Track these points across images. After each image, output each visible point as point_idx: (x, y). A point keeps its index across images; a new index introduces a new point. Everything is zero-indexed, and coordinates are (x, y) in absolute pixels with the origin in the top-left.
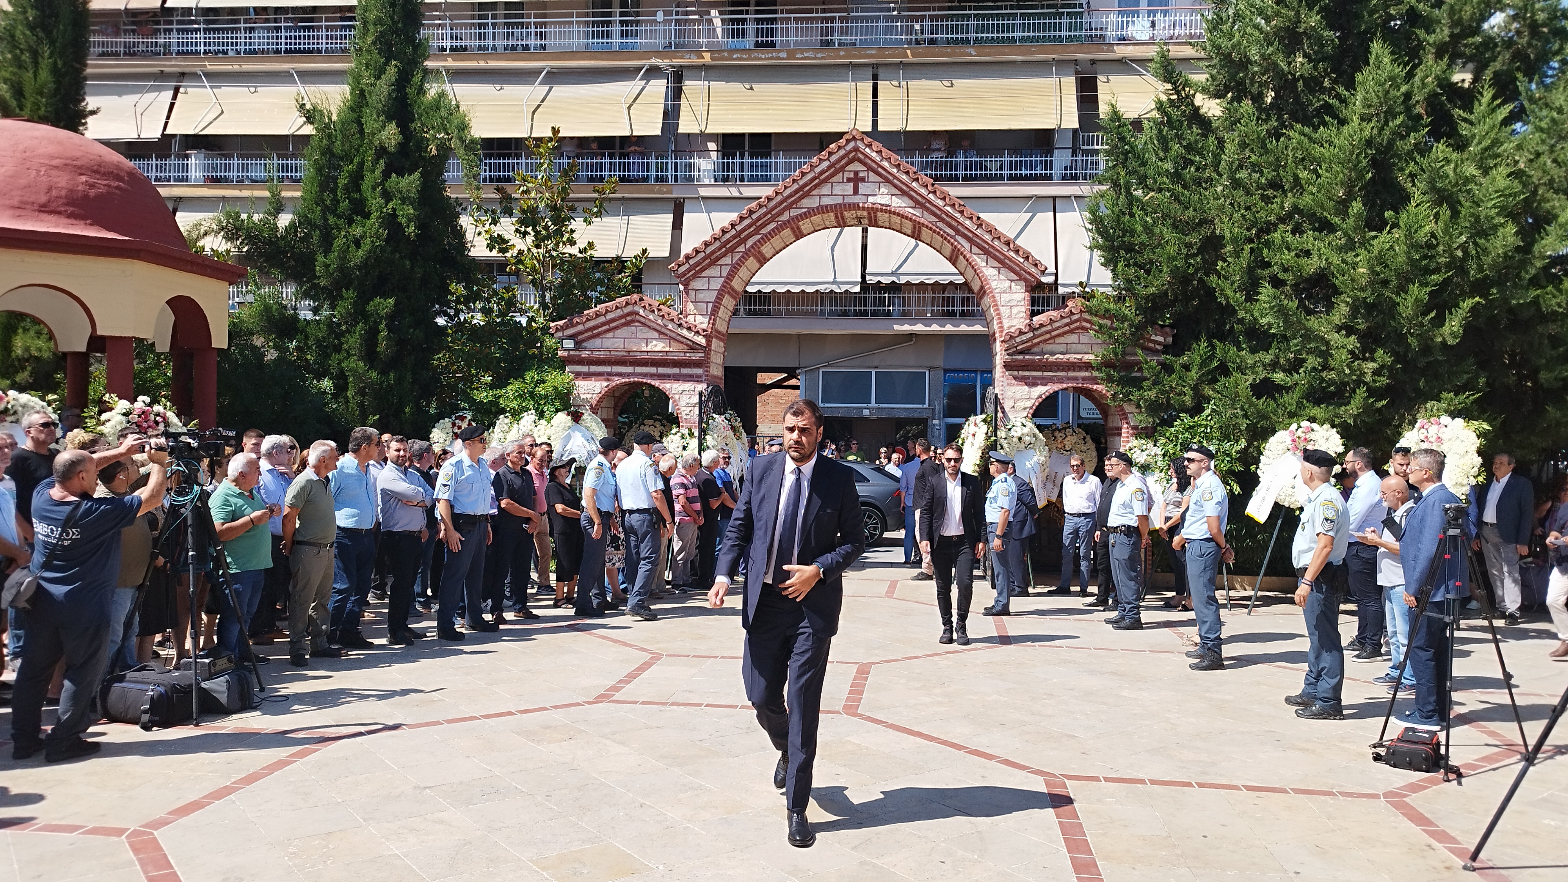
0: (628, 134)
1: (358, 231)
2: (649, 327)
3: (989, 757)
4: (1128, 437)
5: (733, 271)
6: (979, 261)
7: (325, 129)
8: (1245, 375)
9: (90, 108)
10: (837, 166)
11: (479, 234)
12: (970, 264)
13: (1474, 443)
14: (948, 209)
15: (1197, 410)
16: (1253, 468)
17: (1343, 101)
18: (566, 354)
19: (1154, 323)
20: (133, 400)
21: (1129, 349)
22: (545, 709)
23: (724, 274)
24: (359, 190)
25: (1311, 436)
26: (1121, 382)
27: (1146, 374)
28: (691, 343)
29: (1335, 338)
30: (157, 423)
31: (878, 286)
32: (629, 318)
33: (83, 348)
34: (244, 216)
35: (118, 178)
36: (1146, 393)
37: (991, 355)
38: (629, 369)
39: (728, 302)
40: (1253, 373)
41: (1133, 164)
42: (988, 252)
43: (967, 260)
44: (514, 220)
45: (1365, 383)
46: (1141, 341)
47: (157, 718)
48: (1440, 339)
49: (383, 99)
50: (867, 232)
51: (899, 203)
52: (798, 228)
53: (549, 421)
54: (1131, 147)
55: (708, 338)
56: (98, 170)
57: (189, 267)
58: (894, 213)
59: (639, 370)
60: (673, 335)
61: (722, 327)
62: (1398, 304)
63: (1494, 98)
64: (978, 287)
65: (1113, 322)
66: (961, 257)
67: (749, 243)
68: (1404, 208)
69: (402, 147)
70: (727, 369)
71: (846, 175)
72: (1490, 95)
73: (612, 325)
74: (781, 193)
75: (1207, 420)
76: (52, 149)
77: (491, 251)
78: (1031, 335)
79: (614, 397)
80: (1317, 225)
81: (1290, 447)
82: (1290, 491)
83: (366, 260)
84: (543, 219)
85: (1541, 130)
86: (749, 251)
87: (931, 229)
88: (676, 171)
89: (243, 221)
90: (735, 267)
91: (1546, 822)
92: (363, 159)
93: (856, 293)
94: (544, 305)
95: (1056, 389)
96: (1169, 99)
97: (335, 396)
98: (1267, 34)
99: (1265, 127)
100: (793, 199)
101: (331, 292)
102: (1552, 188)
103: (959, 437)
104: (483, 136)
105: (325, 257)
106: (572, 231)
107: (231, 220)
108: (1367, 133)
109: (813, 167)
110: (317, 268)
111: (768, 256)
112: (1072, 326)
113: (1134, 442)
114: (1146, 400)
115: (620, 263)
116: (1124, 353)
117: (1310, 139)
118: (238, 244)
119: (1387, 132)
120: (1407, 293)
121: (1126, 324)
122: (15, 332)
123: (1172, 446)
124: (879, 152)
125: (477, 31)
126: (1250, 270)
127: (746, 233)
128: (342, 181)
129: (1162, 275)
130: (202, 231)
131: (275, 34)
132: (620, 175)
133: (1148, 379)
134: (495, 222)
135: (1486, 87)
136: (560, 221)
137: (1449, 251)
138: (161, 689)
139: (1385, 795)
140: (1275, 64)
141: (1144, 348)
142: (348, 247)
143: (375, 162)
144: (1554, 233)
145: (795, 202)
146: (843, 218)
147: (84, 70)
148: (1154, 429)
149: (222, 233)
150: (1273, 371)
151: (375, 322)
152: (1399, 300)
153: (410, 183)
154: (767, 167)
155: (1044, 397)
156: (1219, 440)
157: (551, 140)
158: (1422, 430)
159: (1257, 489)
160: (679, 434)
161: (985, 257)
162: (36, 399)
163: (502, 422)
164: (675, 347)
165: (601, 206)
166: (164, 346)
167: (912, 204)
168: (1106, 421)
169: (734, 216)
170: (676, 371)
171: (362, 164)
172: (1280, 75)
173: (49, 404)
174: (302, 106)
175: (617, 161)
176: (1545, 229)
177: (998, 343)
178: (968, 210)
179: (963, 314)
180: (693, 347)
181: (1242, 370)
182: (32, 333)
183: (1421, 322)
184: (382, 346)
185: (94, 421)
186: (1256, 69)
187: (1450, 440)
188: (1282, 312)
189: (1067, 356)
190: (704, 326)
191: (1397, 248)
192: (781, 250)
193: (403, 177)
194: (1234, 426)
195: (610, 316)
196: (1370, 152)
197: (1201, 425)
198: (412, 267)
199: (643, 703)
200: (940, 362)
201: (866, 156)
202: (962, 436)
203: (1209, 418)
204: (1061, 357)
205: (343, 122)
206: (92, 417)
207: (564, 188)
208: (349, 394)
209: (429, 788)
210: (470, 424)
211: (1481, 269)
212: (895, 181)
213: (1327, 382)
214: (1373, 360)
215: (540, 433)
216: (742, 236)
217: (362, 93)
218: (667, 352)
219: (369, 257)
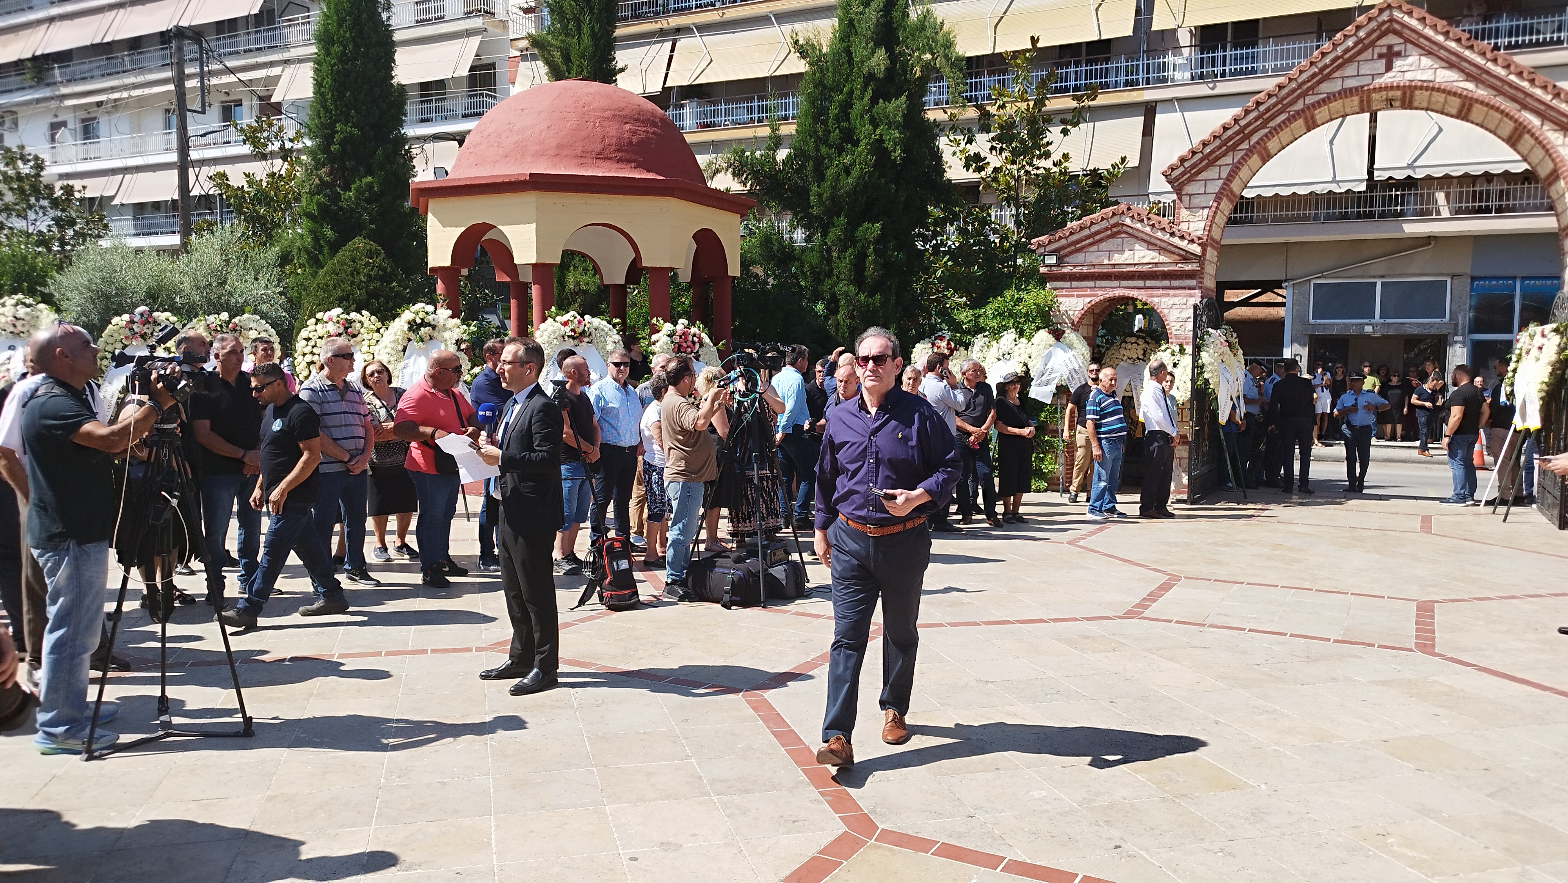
0: (1096, 38)
1: (848, 159)
2: (1137, 238)
5: (1234, 172)
7: (817, 62)
9: (619, 66)
10: (1366, 42)
11: (954, 153)
12: (1540, 143)
14: (1513, 78)
18: (1047, 270)
22: (1076, 620)
23: (1224, 175)
24: (848, 119)
28: (1184, 253)
30: (694, 343)
31: (1390, 183)
32: (1115, 230)
33: (622, 281)
34: (748, 153)
38: (1115, 283)
39: (1226, 207)
43: (1536, 139)
44: (992, 135)
47: (736, 598)
49: (871, 26)
51: (1446, 77)
52: (1313, 117)
53: (1029, 339)
55: (1203, 246)
56: (639, 118)
58: (1439, 90)
59: (1125, 283)
60: (1164, 245)
61: (1216, 234)
64: (1548, 171)
66: (1527, 136)
67: (1254, 139)
69: (889, 72)
71: (1377, 50)
73: (1097, 238)
74: (1295, 79)
76: (603, 103)
77: (968, 170)
79: (1094, 314)
83: (856, 186)
84: (1019, 133)
86: (1254, 147)
87: (1487, 105)
88: (1148, 73)
89: (747, 157)
90: (1237, 167)
92: (852, 88)
93: (1360, 192)
94: (1018, 223)
97: (827, 319)
100: (1309, 84)
101: (823, 220)
104: (969, 54)
105: (819, 186)
107: (737, 158)
109: (1335, 46)
110: (812, 198)
111: (1272, 152)
118: (743, 178)
122: (568, 270)
124: (1422, 20)
127: (1251, 127)
128: (833, 112)
132: (1086, 84)
134: (970, 141)
138: (740, 574)
142: (839, 175)
143: (864, 89)
145: (1312, 88)
146: (1369, 101)
149: (730, 170)
151: (863, 247)
153: (897, 106)
154: (1253, 58)
157: (1029, 51)
161: (1562, 133)
162: (605, 323)
164: (1164, 257)
166: (685, 276)
167: (1464, 77)
169: (1237, 111)
170: (1166, 283)
171: (851, 93)
173: (614, 326)
174: (796, 42)
175: (1084, 68)
178: (1540, 78)
179: (1500, 210)
180: (1187, 257)
182: (580, 269)
184: (870, 269)
190: (1199, 233)
192: (1288, 145)
193: (890, 102)
195: (1094, 228)
198: (896, 191)
199: (1177, 622)
200: (1468, 268)
201: (1404, 25)
205: (833, 53)
207: (1042, 100)
208: (840, 316)
209: (990, 682)
212: (1442, 51)
215: (1021, 351)
216: (1246, 132)
217: (851, 23)
218: (1156, 263)
219: (857, 185)
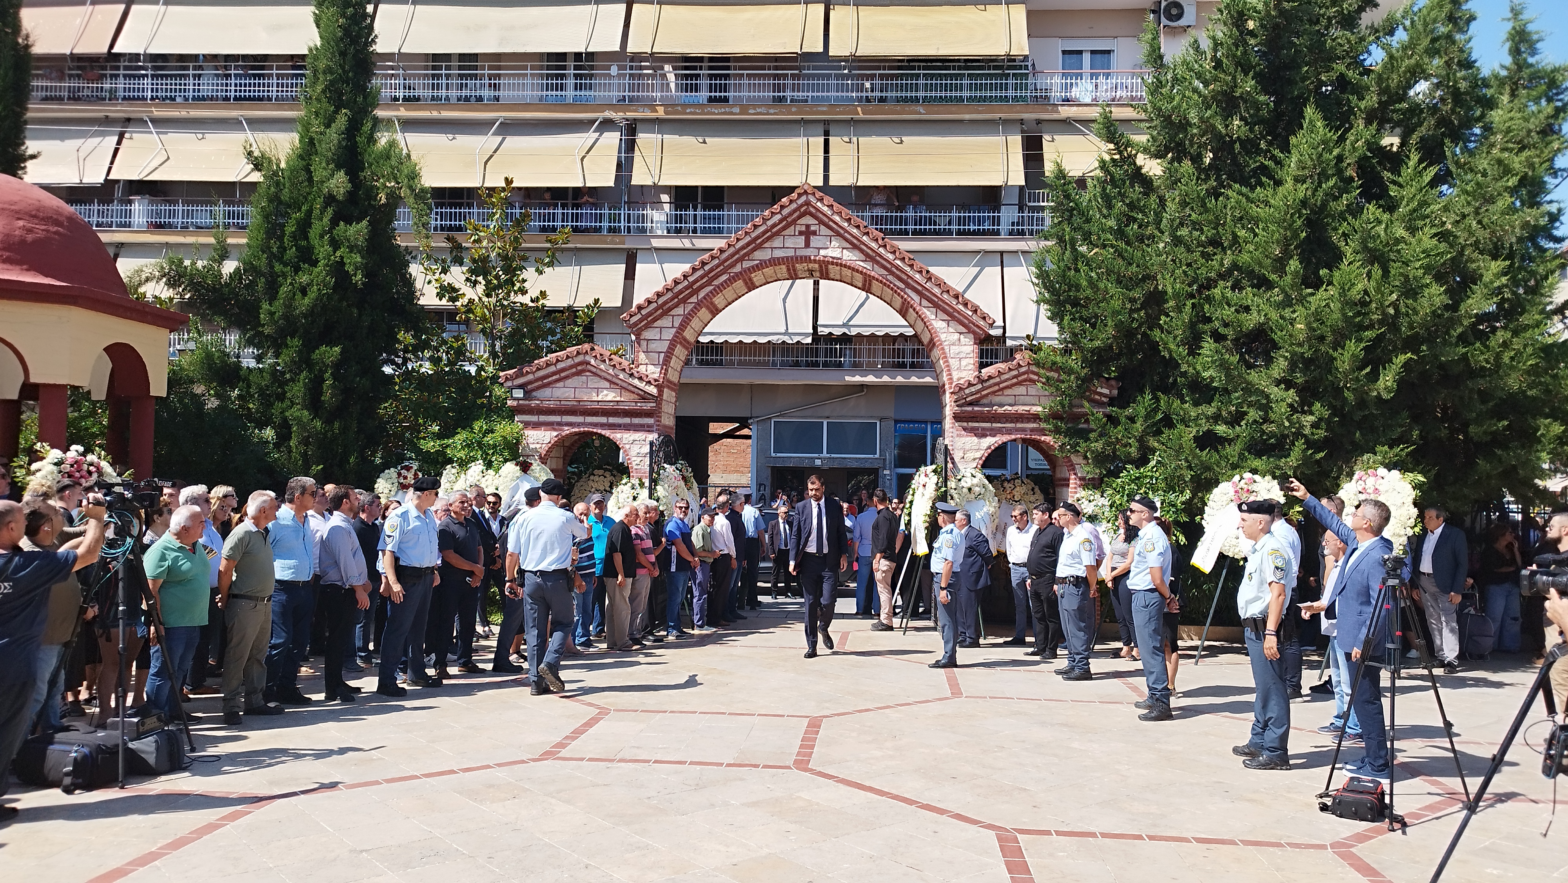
0: (581, 185)
1: (304, 279)
2: (600, 376)
3: (941, 811)
4: (1075, 488)
5: (685, 322)
6: (929, 314)
7: (273, 176)
8: (1189, 427)
9: (29, 152)
10: (789, 220)
11: (429, 282)
12: (920, 316)
13: (1409, 494)
14: (898, 262)
15: (1142, 461)
16: (1198, 518)
17: (1279, 163)
18: (515, 403)
19: (1099, 376)
20: (66, 450)
21: (1076, 402)
22: (488, 767)
23: (677, 324)
24: (307, 238)
25: (1254, 487)
26: (1069, 433)
27: (1093, 426)
28: (643, 394)
29: (1275, 392)
30: (90, 473)
31: (830, 338)
32: (579, 368)
33: (15, 396)
34: (187, 263)
35: (57, 223)
36: (1092, 445)
37: (941, 407)
38: (580, 419)
39: (680, 352)
40: (1196, 425)
41: (1077, 220)
42: (937, 305)
43: (917, 313)
44: (465, 269)
45: (1305, 436)
46: (1088, 394)
47: (80, 781)
48: (1375, 394)
49: (333, 148)
50: (818, 284)
51: (849, 256)
52: (750, 279)
53: (497, 471)
54: (1076, 204)
55: (660, 388)
56: (36, 214)
57: (129, 314)
58: (845, 266)
59: (589, 419)
60: (625, 385)
61: (673, 376)
62: (1335, 359)
63: (1420, 161)
64: (928, 340)
65: (1060, 375)
66: (911, 310)
67: (702, 294)
68: (1337, 267)
69: (351, 196)
70: (679, 419)
71: (798, 228)
72: (1416, 159)
73: (563, 375)
74: (734, 245)
75: (1152, 472)
77: (441, 299)
78: (979, 386)
79: (564, 446)
80: (1255, 281)
81: (1233, 498)
82: (1234, 541)
83: (312, 308)
84: (494, 268)
85: (1467, 193)
86: (702, 301)
87: (881, 282)
88: (629, 222)
89: (186, 267)
90: (687, 318)
91: (1489, 871)
92: (311, 207)
93: (807, 344)
94: (494, 354)
95: (1005, 440)
96: (1112, 159)
97: (277, 446)
98: (1205, 97)
99: (1205, 187)
100: (745, 251)
101: (276, 340)
102: (1478, 248)
103: (910, 487)
104: (433, 185)
105: (270, 304)
106: (524, 281)
107: (173, 267)
108: (1301, 195)
109: (765, 220)
110: (262, 316)
111: (720, 307)
112: (1020, 379)
113: (1082, 493)
114: (1093, 452)
115: (571, 312)
116: (1071, 406)
117: (1248, 198)
118: (181, 290)
119: (1320, 193)
120: (1343, 348)
121: (1072, 377)
123: (1118, 496)
124: (831, 206)
125: (431, 82)
126: (1192, 325)
127: (698, 284)
128: (290, 229)
129: (1107, 329)
130: (144, 277)
131: (224, 82)
132: (572, 226)
133: (1095, 431)
134: (445, 271)
135: (1413, 150)
136: (512, 270)
137: (1382, 307)
138: (86, 750)
139: (1332, 846)
140: (1214, 127)
141: (1091, 401)
142: (294, 295)
143: (324, 210)
144: (1479, 292)
145: (748, 254)
146: (794, 270)
147: (25, 114)
148: (1101, 480)
149: (164, 279)
150: (1216, 423)
151: (320, 370)
152: (1335, 355)
153: (359, 231)
154: (720, 219)
155: (993, 448)
156: (1164, 491)
157: (504, 190)
158: (1360, 482)
159: (1202, 539)
160: (629, 484)
161: (934, 310)
163: (449, 473)
164: (626, 397)
165: (553, 254)
166: (100, 394)
167: (863, 258)
168: (1054, 472)
169: (686, 267)
170: (627, 420)
171: (310, 212)
172: (1218, 136)
174: (250, 153)
175: (570, 211)
176: (1470, 288)
177: (948, 395)
178: (918, 264)
179: (913, 366)
180: (645, 396)
181: (1185, 422)
183: (1357, 377)
184: (327, 395)
185: (24, 471)
186: (1195, 131)
187: (1387, 491)
188: (1223, 366)
189: (1015, 408)
190: (656, 376)
191: (1332, 305)
192: (733, 301)
193: (350, 225)
194: (1178, 477)
195: (560, 366)
196: (1304, 212)
197: (1146, 476)
198: (360, 315)
199: (590, 760)
200: (890, 412)
201: (817, 210)
202: (913, 486)
203: (1155, 469)
204: (1010, 408)
205: (292, 169)
206: (21, 467)
207: (516, 238)
208: (292, 443)
209: (366, 851)
210: (416, 474)
211: (1411, 327)
212: (846, 234)
213: (1268, 435)
214: (1312, 414)
215: (488, 483)
216: (694, 287)
217: (312, 141)
218: (618, 402)
219: (315, 306)
